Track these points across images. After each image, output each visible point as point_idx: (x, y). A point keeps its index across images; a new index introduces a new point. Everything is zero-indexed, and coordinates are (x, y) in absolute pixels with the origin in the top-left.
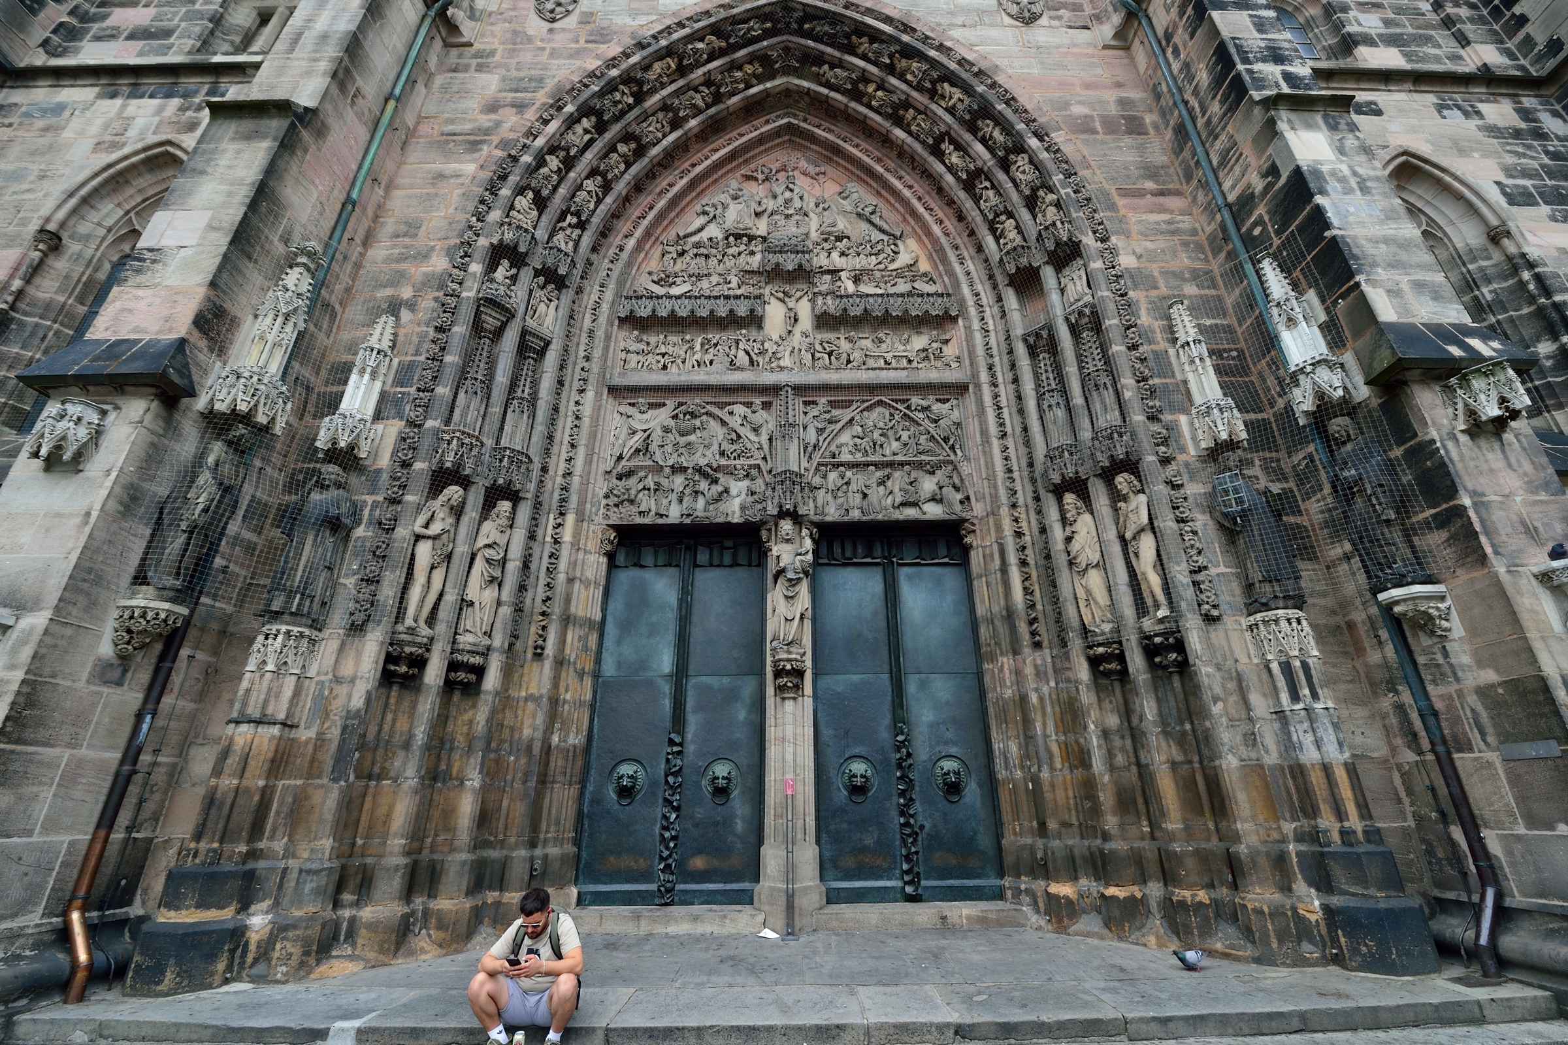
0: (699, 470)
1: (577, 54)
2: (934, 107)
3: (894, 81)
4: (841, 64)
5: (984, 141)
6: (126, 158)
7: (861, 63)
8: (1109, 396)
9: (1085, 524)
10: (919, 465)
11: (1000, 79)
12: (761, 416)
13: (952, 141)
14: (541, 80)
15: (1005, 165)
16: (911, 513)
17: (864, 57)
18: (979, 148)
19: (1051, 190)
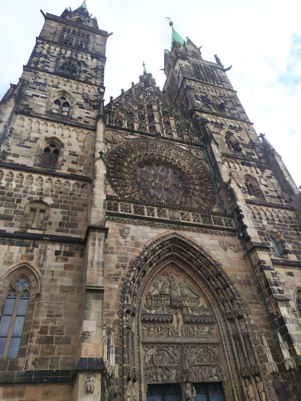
0: (165, 367)
1: (133, 250)
2: (208, 269)
3: (199, 261)
4: (186, 253)
5: (219, 281)
6: (14, 267)
7: (191, 254)
8: (253, 357)
9: (250, 387)
10: (211, 366)
11: (223, 267)
12: (176, 351)
13: (212, 278)
14: (127, 258)
15: (225, 289)
16: (211, 380)
17: (192, 252)
18: (219, 282)
19: (236, 300)
